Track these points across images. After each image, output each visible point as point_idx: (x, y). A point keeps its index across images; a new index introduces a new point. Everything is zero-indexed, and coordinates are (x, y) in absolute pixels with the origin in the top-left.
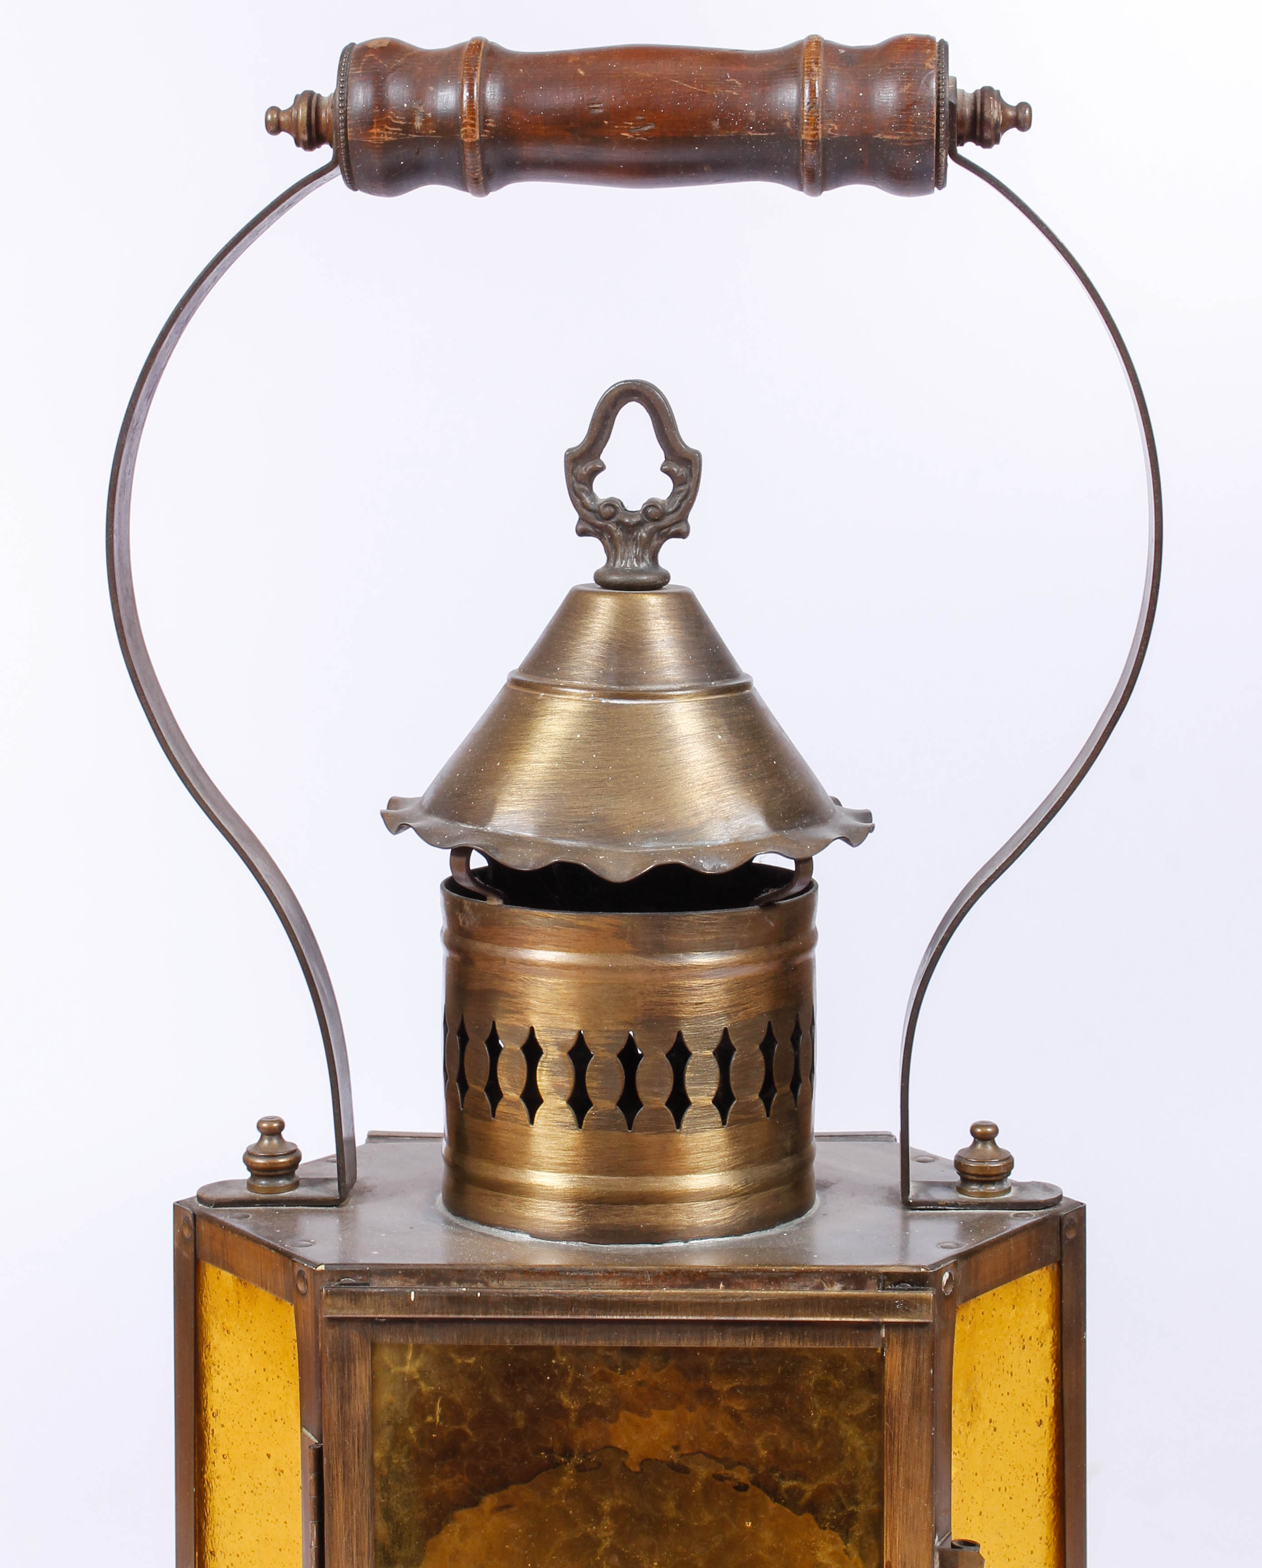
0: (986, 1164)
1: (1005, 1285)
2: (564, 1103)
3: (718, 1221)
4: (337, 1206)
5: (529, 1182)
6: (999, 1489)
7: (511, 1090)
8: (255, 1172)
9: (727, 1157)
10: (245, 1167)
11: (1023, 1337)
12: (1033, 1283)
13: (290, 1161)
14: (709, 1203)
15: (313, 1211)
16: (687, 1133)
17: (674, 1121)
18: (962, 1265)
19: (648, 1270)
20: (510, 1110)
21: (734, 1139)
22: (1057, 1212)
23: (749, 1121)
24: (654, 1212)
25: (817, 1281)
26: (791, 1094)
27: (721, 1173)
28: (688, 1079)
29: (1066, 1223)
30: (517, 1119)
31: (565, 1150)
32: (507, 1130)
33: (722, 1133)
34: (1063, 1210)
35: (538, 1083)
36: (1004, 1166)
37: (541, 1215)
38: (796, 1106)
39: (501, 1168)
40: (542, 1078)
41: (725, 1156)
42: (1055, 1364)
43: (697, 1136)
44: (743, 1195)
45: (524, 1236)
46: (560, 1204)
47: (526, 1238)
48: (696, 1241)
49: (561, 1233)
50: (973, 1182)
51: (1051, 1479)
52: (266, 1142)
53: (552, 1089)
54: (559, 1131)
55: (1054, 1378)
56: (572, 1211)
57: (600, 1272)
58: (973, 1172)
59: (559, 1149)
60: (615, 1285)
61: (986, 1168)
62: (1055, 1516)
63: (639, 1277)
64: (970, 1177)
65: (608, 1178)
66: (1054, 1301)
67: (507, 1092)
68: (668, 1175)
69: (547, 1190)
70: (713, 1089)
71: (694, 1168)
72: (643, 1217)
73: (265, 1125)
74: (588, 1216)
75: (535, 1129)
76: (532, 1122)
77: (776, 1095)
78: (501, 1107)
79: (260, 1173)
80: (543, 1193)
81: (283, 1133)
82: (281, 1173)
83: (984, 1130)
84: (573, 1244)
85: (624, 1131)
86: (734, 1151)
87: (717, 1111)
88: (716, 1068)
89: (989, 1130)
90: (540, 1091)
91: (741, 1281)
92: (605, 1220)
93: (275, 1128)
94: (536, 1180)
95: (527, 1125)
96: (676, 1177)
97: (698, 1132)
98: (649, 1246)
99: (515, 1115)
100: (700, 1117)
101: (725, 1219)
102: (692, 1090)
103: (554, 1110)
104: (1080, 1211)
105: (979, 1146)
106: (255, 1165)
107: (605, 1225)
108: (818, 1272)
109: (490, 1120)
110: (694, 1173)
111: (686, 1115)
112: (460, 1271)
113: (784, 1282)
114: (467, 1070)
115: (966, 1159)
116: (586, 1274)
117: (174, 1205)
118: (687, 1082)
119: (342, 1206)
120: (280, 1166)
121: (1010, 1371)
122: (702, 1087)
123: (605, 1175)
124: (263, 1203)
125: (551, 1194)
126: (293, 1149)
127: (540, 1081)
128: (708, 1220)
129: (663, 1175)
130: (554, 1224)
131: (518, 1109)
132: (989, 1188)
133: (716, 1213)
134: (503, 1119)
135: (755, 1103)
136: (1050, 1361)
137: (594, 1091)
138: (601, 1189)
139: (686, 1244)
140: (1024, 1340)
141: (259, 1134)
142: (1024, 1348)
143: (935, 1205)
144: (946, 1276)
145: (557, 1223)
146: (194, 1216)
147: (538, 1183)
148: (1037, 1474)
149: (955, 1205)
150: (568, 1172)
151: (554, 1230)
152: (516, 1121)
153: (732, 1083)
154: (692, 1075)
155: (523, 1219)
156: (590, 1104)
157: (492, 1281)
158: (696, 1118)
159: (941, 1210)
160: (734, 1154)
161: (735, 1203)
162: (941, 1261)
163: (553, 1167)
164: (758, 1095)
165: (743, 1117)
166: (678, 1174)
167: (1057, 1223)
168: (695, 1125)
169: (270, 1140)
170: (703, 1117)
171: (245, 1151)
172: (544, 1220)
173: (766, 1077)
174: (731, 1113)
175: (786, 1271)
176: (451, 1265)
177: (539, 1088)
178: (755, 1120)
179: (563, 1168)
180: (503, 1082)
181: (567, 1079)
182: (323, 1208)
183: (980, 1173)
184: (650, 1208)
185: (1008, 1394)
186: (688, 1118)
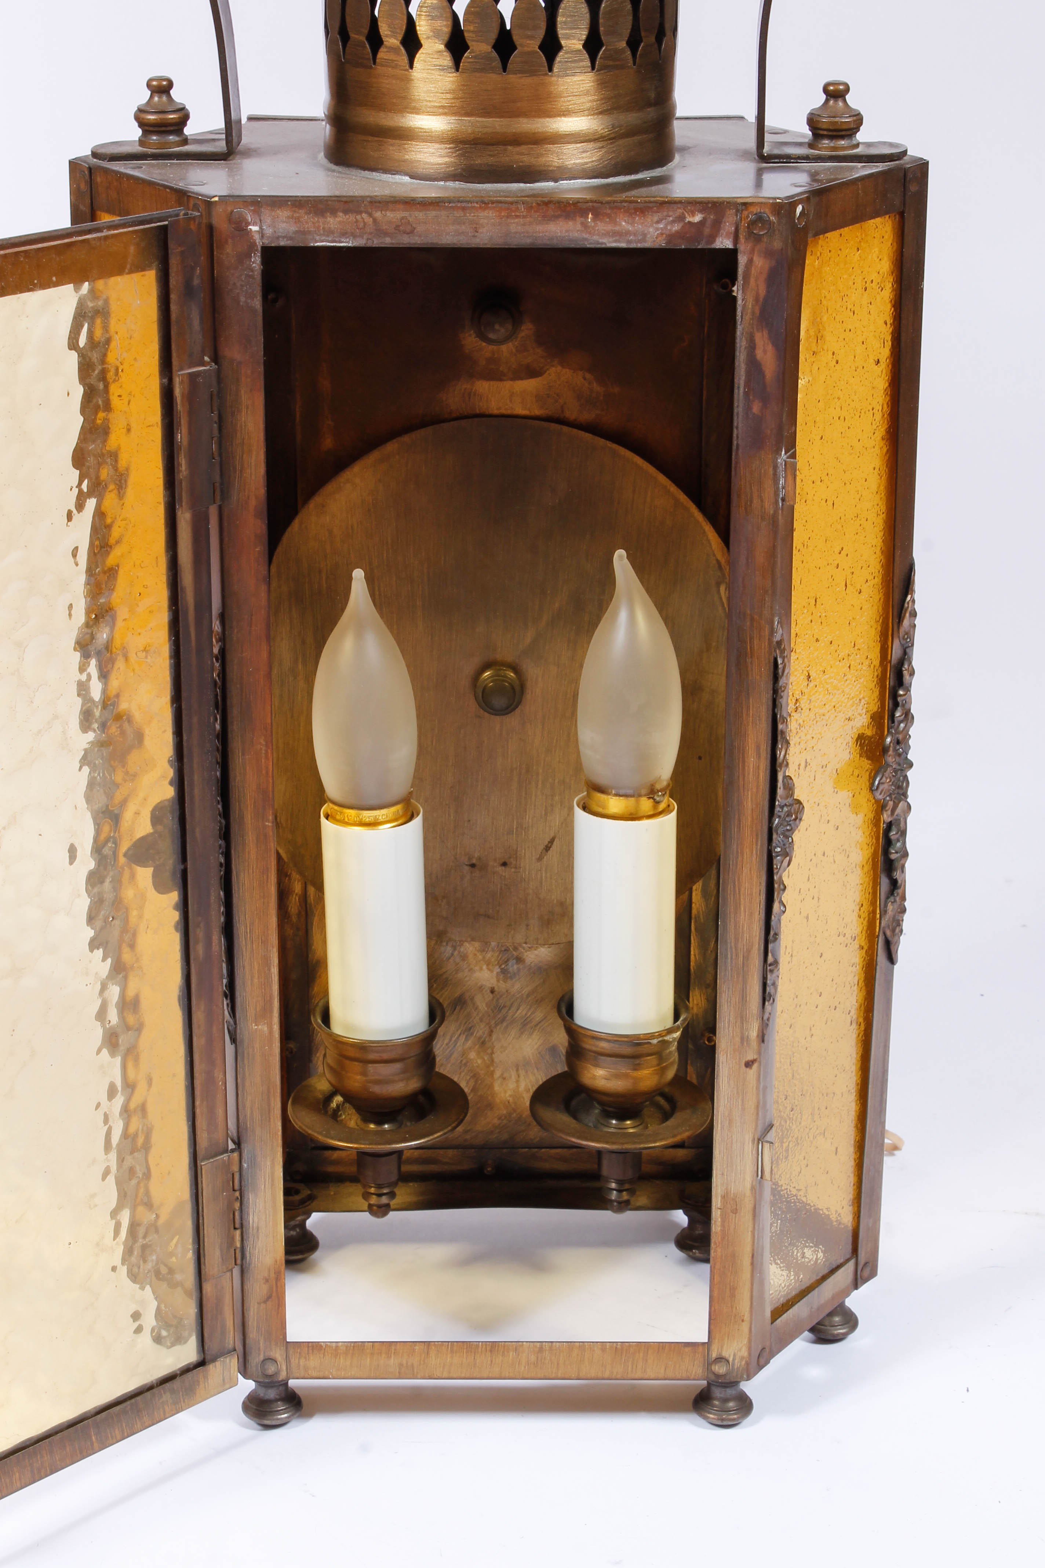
0: (837, 119)
1: (850, 227)
2: (442, 47)
3: (587, 163)
4: (225, 160)
5: (409, 126)
6: (839, 418)
7: (392, 36)
8: (147, 128)
9: (595, 101)
10: (136, 124)
11: (866, 279)
12: (877, 230)
13: (179, 118)
14: (578, 145)
15: (202, 163)
16: (558, 76)
17: (546, 64)
18: (814, 200)
19: (521, 201)
20: (391, 56)
21: (602, 84)
22: (902, 165)
23: (616, 67)
24: (526, 152)
25: (680, 211)
26: (656, 46)
27: (589, 117)
28: (560, 23)
29: (910, 176)
30: (397, 65)
31: (442, 93)
32: (387, 76)
33: (591, 78)
34: (908, 164)
35: (418, 28)
36: (854, 121)
37: (420, 157)
38: (660, 59)
39: (382, 114)
40: (422, 23)
41: (594, 101)
42: (893, 309)
43: (568, 79)
44: (610, 139)
45: (404, 177)
46: (437, 146)
47: (407, 179)
48: (565, 182)
49: (440, 173)
50: (823, 137)
51: (886, 416)
52: (156, 99)
53: (431, 34)
54: (437, 75)
55: (892, 321)
56: (449, 152)
57: (477, 203)
58: (825, 127)
59: (437, 92)
60: (491, 215)
61: (837, 122)
62: (887, 450)
63: (513, 207)
64: (822, 132)
65: (484, 119)
66: (895, 249)
67: (388, 39)
68: (540, 117)
69: (426, 132)
70: (584, 34)
71: (564, 111)
72: (517, 157)
73: (154, 83)
74: (465, 156)
75: (415, 74)
76: (411, 67)
77: (642, 44)
78: (382, 54)
79: (151, 129)
80: (422, 136)
81: (171, 92)
82: (172, 128)
83: (836, 87)
84: (450, 184)
85: (499, 74)
86: (602, 96)
87: (587, 56)
88: (586, 13)
89: (841, 87)
90: (419, 36)
91: (609, 211)
92: (482, 160)
93: (164, 86)
94: (416, 123)
95: (407, 70)
96: (547, 119)
97: (568, 76)
98: (522, 185)
99: (395, 61)
100: (570, 61)
101: (593, 161)
102: (563, 34)
103: (432, 54)
104: (923, 167)
105: (831, 102)
106: (146, 121)
107: (481, 164)
108: (680, 202)
109: (371, 68)
110: (564, 115)
111: (558, 59)
112: (346, 202)
113: (648, 212)
114: (348, 20)
115: (819, 115)
116: (463, 205)
117: (70, 162)
118: (559, 26)
119: (230, 160)
120: (169, 121)
121: (852, 310)
122: (574, 31)
123: (480, 117)
124: (155, 157)
125: (430, 136)
126: (182, 107)
127: (419, 25)
128: (577, 161)
129: (534, 117)
130: (433, 165)
131: (398, 55)
132: (839, 143)
133: (584, 155)
134: (382, 66)
135: (622, 51)
136: (889, 306)
137: (471, 34)
138: (477, 130)
139: (556, 184)
140: (866, 282)
141: (149, 93)
142: (866, 289)
143: (788, 158)
144: (799, 209)
145: (436, 164)
146: (90, 169)
147: (417, 126)
148: (873, 410)
149: (807, 158)
150: (445, 114)
151: (432, 171)
152: (396, 67)
153: (601, 29)
154: (564, 19)
155: (403, 161)
156: (467, 47)
157: (376, 211)
158: (567, 62)
159: (793, 163)
160: (602, 99)
161: (602, 147)
162: (795, 194)
163: (431, 110)
164: (625, 42)
165: (611, 63)
166: (550, 116)
167: (902, 175)
168: (567, 69)
169: (160, 97)
170: (575, 61)
171: (137, 109)
172: (423, 161)
173: (633, 26)
174: (601, 58)
175: (650, 202)
176: (337, 197)
177: (418, 32)
178: (622, 67)
179: (441, 110)
180: (384, 29)
181: (445, 23)
182: (212, 162)
183: (831, 128)
184: (523, 148)
185: (850, 331)
186: (559, 62)
